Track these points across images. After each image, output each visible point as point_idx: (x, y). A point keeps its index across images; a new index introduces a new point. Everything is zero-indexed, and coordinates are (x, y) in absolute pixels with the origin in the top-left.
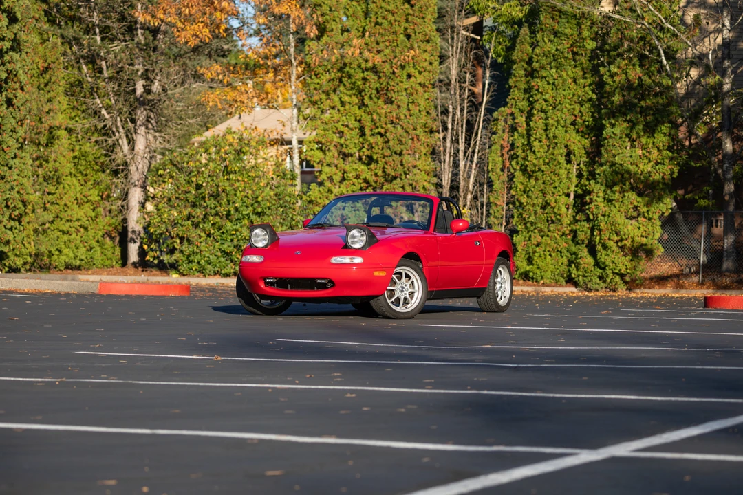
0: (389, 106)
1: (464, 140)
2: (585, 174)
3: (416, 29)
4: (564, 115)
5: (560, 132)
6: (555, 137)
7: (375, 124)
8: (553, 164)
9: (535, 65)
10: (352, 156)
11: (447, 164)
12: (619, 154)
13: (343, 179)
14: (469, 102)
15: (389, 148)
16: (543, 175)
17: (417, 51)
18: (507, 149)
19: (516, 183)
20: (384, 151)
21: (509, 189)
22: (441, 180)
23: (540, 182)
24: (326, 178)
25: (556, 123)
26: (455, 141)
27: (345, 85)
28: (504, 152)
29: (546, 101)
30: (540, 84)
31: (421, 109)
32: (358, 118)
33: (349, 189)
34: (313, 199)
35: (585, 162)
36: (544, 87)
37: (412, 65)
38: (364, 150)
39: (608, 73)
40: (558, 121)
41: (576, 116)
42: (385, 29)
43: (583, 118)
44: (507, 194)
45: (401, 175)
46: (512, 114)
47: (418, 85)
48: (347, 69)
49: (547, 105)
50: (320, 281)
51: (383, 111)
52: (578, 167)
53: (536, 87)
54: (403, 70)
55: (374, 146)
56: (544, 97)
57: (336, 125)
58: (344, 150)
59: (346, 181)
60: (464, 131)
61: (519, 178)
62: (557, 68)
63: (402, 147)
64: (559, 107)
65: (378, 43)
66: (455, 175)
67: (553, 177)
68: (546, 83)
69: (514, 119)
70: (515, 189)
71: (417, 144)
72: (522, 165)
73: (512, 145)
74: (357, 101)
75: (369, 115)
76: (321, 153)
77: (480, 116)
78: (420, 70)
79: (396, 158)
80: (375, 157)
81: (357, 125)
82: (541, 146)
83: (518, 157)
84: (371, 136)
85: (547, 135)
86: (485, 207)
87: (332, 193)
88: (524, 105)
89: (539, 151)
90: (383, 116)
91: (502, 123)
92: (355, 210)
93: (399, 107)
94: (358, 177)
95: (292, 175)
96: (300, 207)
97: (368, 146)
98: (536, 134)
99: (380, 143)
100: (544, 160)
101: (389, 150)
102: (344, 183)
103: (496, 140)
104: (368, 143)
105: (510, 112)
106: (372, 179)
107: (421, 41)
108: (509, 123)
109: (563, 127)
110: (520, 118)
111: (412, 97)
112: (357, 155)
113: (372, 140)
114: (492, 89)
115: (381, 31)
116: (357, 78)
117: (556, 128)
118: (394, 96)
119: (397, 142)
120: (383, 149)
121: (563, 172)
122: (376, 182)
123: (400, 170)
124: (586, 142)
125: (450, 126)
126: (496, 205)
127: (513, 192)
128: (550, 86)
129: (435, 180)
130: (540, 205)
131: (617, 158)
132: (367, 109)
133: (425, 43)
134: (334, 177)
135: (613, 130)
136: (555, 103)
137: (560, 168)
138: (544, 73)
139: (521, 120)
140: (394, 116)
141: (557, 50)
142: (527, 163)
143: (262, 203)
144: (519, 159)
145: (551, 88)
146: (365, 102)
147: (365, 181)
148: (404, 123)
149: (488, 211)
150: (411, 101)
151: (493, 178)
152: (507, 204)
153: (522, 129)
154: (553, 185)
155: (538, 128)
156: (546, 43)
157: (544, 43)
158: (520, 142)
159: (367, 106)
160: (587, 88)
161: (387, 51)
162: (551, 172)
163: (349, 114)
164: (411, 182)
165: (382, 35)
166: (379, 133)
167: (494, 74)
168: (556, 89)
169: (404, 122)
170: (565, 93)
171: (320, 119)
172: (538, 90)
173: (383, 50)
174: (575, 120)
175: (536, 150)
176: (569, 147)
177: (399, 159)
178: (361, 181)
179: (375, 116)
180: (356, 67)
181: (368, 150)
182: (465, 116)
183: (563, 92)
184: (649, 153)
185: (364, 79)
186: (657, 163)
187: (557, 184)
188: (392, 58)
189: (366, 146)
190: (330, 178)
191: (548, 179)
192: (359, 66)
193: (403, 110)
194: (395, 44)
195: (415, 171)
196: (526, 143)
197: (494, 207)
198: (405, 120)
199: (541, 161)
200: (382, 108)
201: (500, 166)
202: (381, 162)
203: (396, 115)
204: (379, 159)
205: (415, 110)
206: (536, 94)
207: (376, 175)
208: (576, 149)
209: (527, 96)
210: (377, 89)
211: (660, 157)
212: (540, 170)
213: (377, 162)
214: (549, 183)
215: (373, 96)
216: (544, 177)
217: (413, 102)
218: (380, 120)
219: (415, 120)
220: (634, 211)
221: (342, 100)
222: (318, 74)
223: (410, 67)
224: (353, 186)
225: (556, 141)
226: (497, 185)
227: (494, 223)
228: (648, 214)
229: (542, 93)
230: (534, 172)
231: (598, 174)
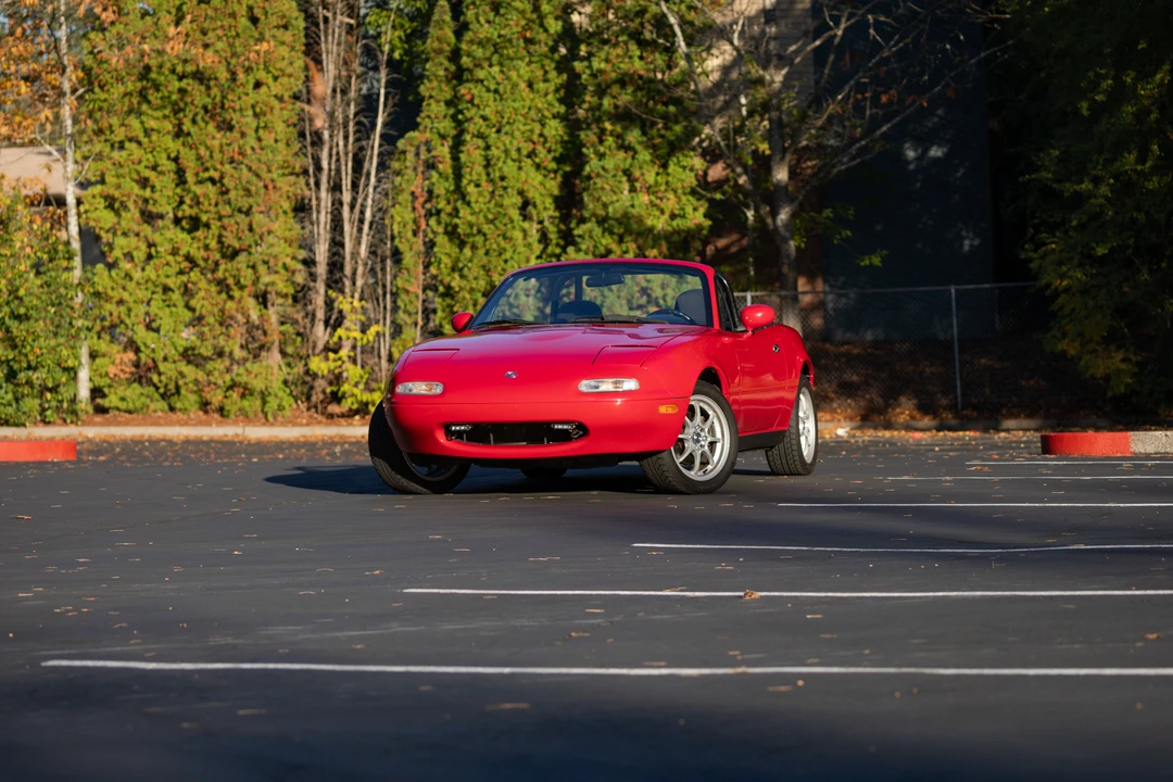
0: (228, 134)
1: (349, 187)
2: (553, 236)
3: (268, 9)
4: (516, 141)
5: (509, 168)
6: (503, 178)
7: (202, 164)
8: (501, 222)
9: (465, 61)
10: (161, 217)
11: (322, 226)
12: (612, 202)
13: (150, 257)
14: (358, 123)
15: (229, 203)
16: (486, 240)
17: (272, 43)
18: (421, 200)
19: (439, 255)
20: (220, 207)
21: (427, 266)
22: (315, 254)
23: (481, 252)
24: (121, 257)
25: (503, 156)
26: (336, 188)
27: (149, 102)
28: (418, 205)
29: (485, 118)
30: (475, 92)
31: (278, 138)
32: (173, 155)
33: (160, 272)
34: (100, 289)
35: (551, 217)
36: (481, 97)
37: (262, 67)
38: (185, 207)
39: (588, 71)
40: (506, 152)
41: (534, 143)
42: (216, 10)
43: (548, 145)
44: (424, 274)
45: (250, 246)
46: (427, 143)
47: (273, 99)
48: (153, 75)
49: (488, 126)
50: (560, 427)
51: (216, 143)
52: (539, 226)
53: (468, 97)
54: (248, 75)
55: (201, 200)
56: (481, 113)
57: (138, 167)
58: (150, 208)
59: (155, 260)
60: (350, 171)
61: (444, 247)
62: (501, 64)
63: (251, 200)
64: (507, 128)
65: (204, 33)
66: (337, 244)
67: (503, 243)
68: (484, 89)
69: (429, 151)
70: (436, 264)
71: (274, 195)
72: (447, 225)
73: (430, 192)
74: (170, 127)
75: (191, 148)
76: (112, 214)
77: (373, 147)
78: (276, 74)
79: (241, 218)
80: (204, 218)
81: (172, 166)
82: (480, 194)
83: (439, 212)
84: (195, 184)
85: (488, 174)
86: (388, 296)
87: (131, 279)
88: (447, 126)
89: (477, 202)
90: (217, 151)
91: (410, 157)
92: (168, 306)
93: (243, 135)
94: (175, 252)
95: (68, 252)
96: (82, 305)
97: (192, 200)
98: (471, 174)
99: (211, 196)
100: (485, 217)
101: (227, 207)
102: (152, 263)
103: (404, 185)
104: (191, 195)
105: (424, 140)
106: (199, 255)
107: (275, 27)
108: (423, 157)
109: (514, 160)
110: (439, 148)
111: (265, 119)
112: (171, 215)
113: (198, 190)
114: (390, 102)
115: (210, 12)
116: (170, 88)
117: (504, 162)
118: (236, 117)
119: (241, 193)
120: (217, 204)
121: (518, 235)
122: (206, 260)
123: (248, 239)
124: (553, 186)
125: (325, 164)
126: (407, 292)
127: (433, 270)
128: (491, 95)
129: (302, 254)
130: (483, 289)
131: (611, 209)
132: (189, 139)
133: (282, 30)
134: (135, 254)
135: (601, 163)
136: (500, 122)
137: (514, 228)
138: (481, 74)
139: (443, 151)
140: (236, 149)
141: (500, 36)
142: (456, 221)
143: (26, 300)
144: (443, 215)
145: (492, 99)
146: (185, 128)
147: (188, 258)
148: (251, 161)
149: (394, 302)
150: (262, 125)
151: (403, 247)
152: (424, 291)
153: (446, 166)
154: (503, 257)
155: (473, 163)
156: (482, 25)
157: (478, 26)
158: (442, 187)
159: (189, 134)
160: (550, 97)
161: (220, 45)
162: (499, 235)
163: (158, 149)
164: (266, 258)
165: (212, 18)
166: (212, 181)
167: (393, 78)
168: (501, 99)
169: (251, 159)
170: (516, 105)
171: (110, 159)
172: (471, 101)
173: (213, 44)
174: (534, 150)
175: (473, 200)
176: (526, 194)
177: (247, 220)
178: (180, 259)
179: (202, 151)
180: (167, 72)
181: (191, 207)
182: (350, 147)
183: (512, 104)
184: (661, 199)
185: (182, 91)
186: (673, 216)
187: (507, 255)
188: (229, 55)
189: (188, 201)
190: (129, 256)
191: (495, 246)
192: (173, 71)
193: (251, 141)
194: (234, 33)
195: (270, 239)
196: (452, 188)
197: (403, 296)
198: (254, 157)
199: (481, 215)
200: (214, 138)
201: (411, 226)
202: (215, 225)
203: (240, 148)
204: (212, 221)
205: (268, 139)
206: (468, 109)
207: (207, 247)
208: (537, 196)
209: (452, 111)
210: (205, 108)
211: (677, 206)
212: (479, 231)
213: (207, 226)
214: (496, 254)
215: (199, 118)
216: (488, 243)
217: (265, 127)
218: (211, 157)
219: (270, 155)
220: (642, 296)
221: (146, 126)
222: (105, 85)
223: (258, 69)
224: (166, 268)
225: (504, 184)
226: (408, 259)
227: (406, 323)
228: (665, 300)
229: (478, 106)
230: (468, 235)
231: (580, 236)
